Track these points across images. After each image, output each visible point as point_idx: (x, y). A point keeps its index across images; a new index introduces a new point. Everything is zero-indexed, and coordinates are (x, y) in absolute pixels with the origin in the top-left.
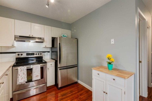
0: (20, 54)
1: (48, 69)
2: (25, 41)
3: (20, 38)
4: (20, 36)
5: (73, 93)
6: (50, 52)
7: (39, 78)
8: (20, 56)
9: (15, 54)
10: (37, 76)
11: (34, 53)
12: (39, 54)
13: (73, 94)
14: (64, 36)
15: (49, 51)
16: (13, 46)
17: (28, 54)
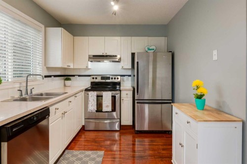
0: (95, 77)
1: (123, 100)
2: (100, 62)
3: (93, 58)
4: (94, 56)
5: (154, 143)
6: (132, 76)
7: (110, 109)
8: (95, 80)
9: (90, 77)
10: (107, 106)
11: (109, 77)
12: (115, 78)
13: (153, 145)
14: (149, 49)
15: (130, 74)
16: (87, 69)
17: (103, 78)
